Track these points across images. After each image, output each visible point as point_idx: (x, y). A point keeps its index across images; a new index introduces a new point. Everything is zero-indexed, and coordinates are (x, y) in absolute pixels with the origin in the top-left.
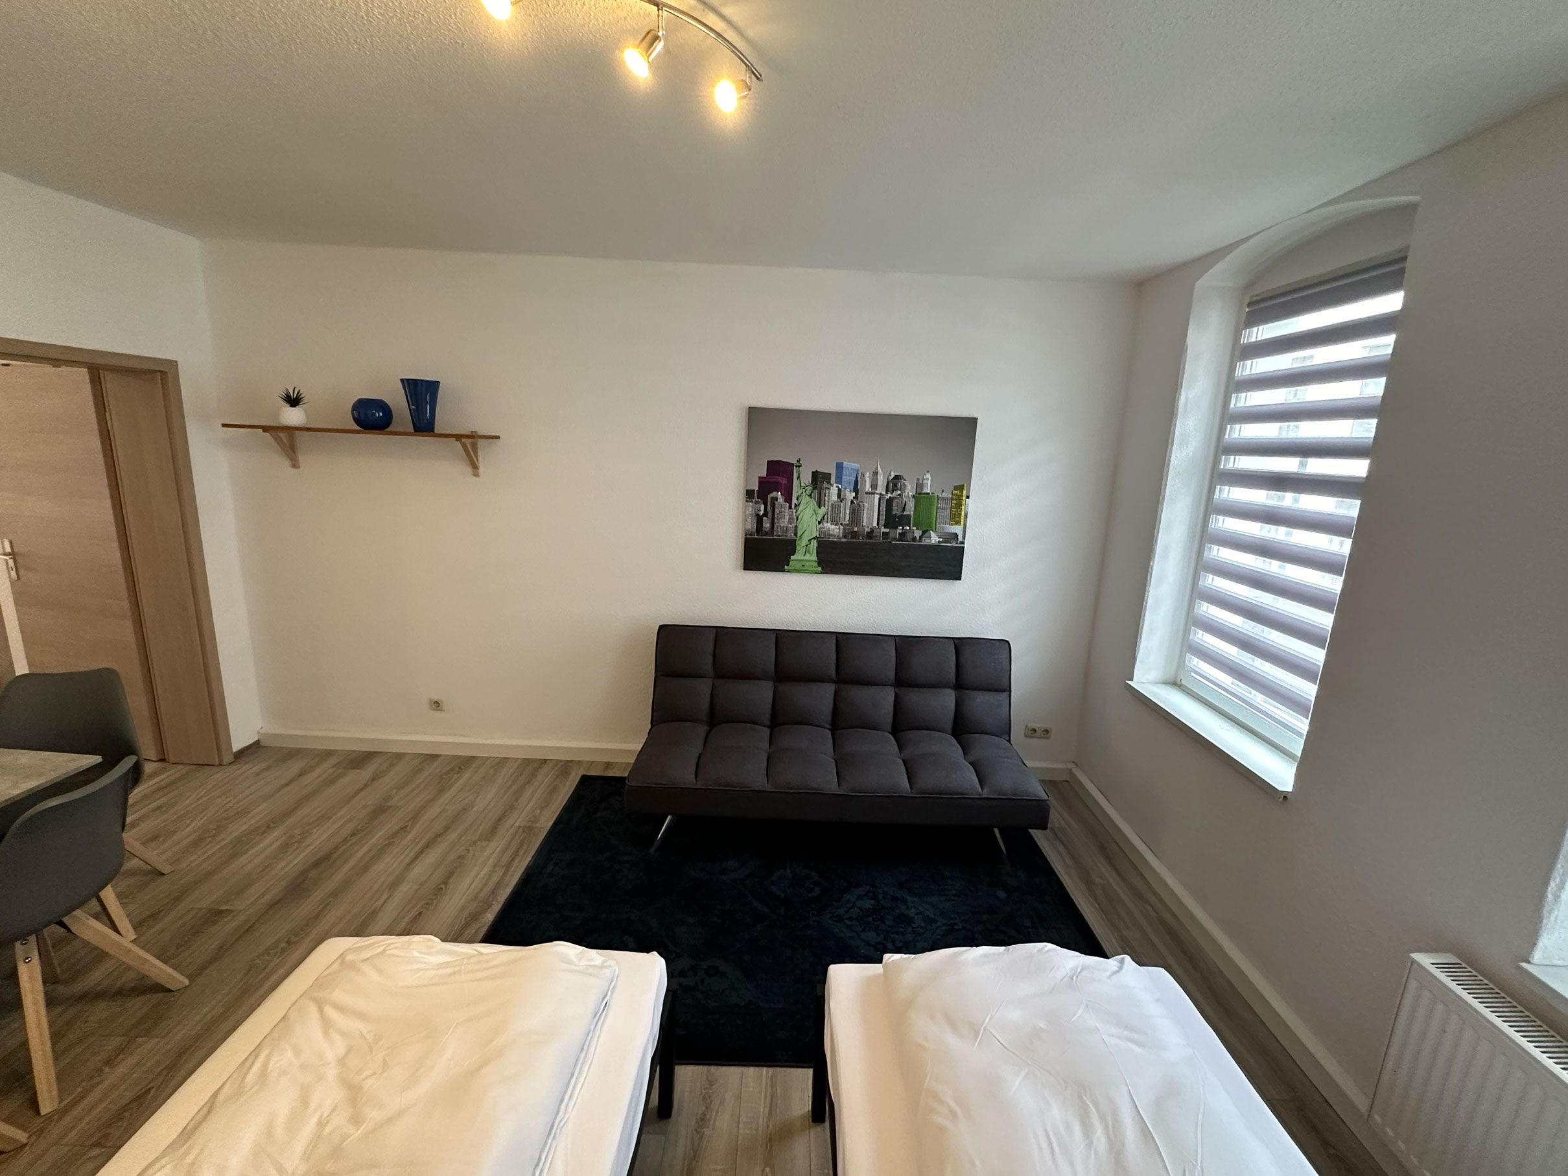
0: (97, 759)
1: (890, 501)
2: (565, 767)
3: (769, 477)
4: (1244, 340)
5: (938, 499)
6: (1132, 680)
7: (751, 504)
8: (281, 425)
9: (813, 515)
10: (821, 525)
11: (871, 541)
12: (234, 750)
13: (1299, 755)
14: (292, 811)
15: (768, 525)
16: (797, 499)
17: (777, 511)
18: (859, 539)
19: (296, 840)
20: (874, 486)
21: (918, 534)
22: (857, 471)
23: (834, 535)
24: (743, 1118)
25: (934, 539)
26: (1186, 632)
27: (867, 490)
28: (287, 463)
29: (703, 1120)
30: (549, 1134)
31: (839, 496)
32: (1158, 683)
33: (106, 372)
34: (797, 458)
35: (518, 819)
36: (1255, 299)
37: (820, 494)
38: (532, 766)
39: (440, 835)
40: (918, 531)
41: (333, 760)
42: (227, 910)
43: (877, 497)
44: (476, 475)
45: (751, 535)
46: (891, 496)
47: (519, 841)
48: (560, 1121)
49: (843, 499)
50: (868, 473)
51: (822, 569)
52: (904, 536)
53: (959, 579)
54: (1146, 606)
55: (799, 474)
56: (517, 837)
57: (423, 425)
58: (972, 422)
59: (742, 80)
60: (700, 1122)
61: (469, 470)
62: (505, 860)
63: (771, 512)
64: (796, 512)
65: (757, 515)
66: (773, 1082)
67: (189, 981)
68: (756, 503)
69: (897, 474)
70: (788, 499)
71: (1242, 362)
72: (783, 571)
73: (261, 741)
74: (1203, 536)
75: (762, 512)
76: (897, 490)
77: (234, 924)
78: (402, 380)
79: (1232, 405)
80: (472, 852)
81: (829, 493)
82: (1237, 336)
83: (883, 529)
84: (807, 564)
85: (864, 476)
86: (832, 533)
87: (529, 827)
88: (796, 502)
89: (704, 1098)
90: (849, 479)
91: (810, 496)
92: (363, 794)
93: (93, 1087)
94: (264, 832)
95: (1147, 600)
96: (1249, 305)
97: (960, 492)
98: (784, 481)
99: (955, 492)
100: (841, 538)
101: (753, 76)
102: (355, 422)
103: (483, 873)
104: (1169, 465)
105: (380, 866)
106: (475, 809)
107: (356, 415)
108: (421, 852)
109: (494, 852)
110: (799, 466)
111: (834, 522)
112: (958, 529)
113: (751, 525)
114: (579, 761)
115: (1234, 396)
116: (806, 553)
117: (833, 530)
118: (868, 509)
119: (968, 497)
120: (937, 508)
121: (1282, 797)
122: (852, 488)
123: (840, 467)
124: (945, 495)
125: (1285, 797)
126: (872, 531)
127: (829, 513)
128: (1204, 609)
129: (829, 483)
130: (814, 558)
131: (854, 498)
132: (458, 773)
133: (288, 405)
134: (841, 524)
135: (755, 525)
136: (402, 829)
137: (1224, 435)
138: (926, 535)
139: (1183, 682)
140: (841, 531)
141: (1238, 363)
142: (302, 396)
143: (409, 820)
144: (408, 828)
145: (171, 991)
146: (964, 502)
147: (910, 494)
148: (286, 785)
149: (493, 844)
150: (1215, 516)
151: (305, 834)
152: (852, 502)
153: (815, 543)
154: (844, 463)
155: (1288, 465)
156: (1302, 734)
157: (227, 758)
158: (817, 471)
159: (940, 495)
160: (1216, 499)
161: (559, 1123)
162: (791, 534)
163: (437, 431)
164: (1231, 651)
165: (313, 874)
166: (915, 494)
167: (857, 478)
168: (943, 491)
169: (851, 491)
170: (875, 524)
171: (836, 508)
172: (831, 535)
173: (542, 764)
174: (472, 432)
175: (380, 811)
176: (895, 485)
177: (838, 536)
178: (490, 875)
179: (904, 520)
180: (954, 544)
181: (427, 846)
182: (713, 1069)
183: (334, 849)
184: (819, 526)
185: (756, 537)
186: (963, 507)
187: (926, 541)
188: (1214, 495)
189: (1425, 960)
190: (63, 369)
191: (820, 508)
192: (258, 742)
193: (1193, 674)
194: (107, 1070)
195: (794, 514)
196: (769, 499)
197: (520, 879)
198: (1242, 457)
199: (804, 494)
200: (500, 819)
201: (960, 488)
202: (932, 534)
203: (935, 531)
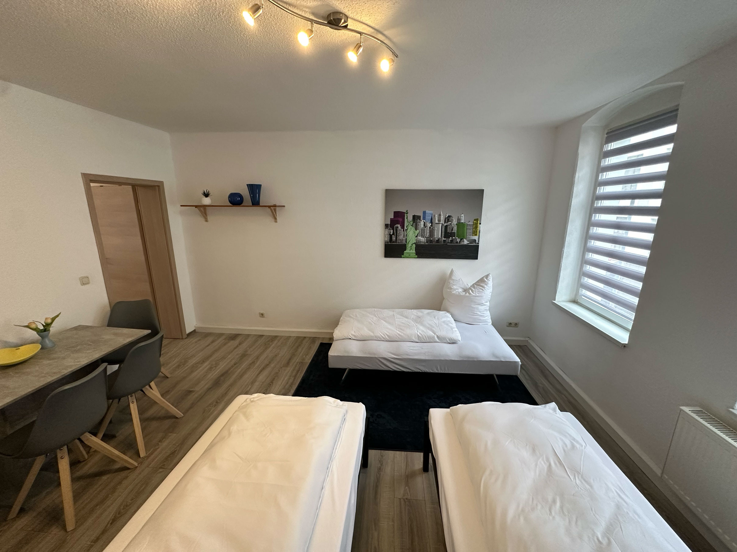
0: (149, 331)
1: (446, 227)
2: (313, 340)
3: (395, 218)
4: (605, 149)
5: (467, 225)
6: (555, 300)
7: (387, 230)
8: (202, 205)
9: (413, 234)
10: (417, 238)
11: (438, 244)
12: (187, 333)
13: (631, 329)
14: (211, 356)
15: (394, 238)
16: (407, 227)
17: (398, 232)
18: (433, 243)
19: (214, 366)
20: (439, 220)
21: (458, 240)
22: (432, 214)
23: (422, 242)
24: (396, 469)
25: (466, 242)
26: (579, 278)
27: (436, 222)
28: (203, 219)
29: (380, 469)
30: (331, 459)
31: (424, 225)
32: (566, 301)
33: (138, 187)
34: (406, 210)
35: (297, 360)
36: (610, 131)
37: (416, 225)
38: (300, 340)
39: (268, 365)
40: (459, 239)
41: (224, 337)
42: (192, 391)
43: (441, 225)
44: (276, 222)
45: (387, 243)
46: (447, 224)
47: (298, 367)
48: (334, 456)
49: (426, 227)
50: (436, 215)
51: (418, 256)
52: (453, 241)
53: (477, 259)
54: (561, 268)
55: (407, 216)
56: (297, 366)
57: (256, 202)
58: (482, 191)
59: (391, 59)
60: (379, 470)
61: (273, 220)
62: (294, 374)
63: (396, 233)
64: (406, 233)
65: (390, 234)
66: (407, 457)
67: (183, 415)
68: (389, 229)
69: (449, 215)
70: (403, 227)
71: (604, 159)
72: (401, 257)
73: (196, 330)
74: (587, 237)
75: (392, 233)
76: (449, 222)
77: (196, 395)
78: (247, 185)
79: (600, 178)
80: (280, 371)
81: (420, 224)
82: (602, 147)
83: (443, 239)
84: (411, 254)
85: (435, 216)
86: (421, 241)
87: (301, 362)
88: (406, 228)
89: (380, 462)
90: (428, 218)
91: (412, 225)
92: (236, 350)
93: (156, 450)
94: (202, 363)
95: (561, 265)
96: (607, 134)
97: (477, 222)
98: (401, 220)
99: (474, 222)
100: (425, 243)
101: (395, 56)
102: (230, 203)
103: (286, 379)
104: (571, 206)
105: (246, 376)
106: (280, 355)
107: (230, 200)
108: (261, 371)
109: (289, 372)
110: (407, 213)
111: (423, 236)
112: (476, 238)
113: (387, 239)
114: (319, 337)
115: (600, 175)
116: (411, 250)
117: (422, 240)
118: (437, 230)
119: (480, 224)
120: (467, 228)
121: (623, 346)
122: (430, 221)
123: (424, 213)
124: (470, 223)
125: (624, 346)
126: (439, 240)
127: (420, 233)
128: (588, 268)
129: (420, 220)
130: (414, 252)
131: (431, 226)
132: (272, 342)
133: (205, 197)
134: (425, 237)
135: (389, 238)
136: (252, 363)
137: (596, 192)
138: (462, 240)
139: (578, 301)
140: (425, 240)
141: (602, 160)
142: (209, 193)
143: (255, 359)
144: (255, 362)
145: (177, 418)
146: (478, 226)
147: (455, 223)
148: (208, 346)
149: (288, 368)
150: (592, 227)
151: (217, 364)
152: (430, 228)
153: (414, 246)
154: (427, 211)
155: (626, 203)
156: (632, 319)
157: (185, 336)
158: (415, 215)
159: (468, 223)
160: (593, 220)
161: (333, 457)
162: (404, 242)
163: (261, 205)
164: (600, 286)
165: (222, 378)
166: (457, 223)
167: (432, 217)
168: (469, 222)
169: (429, 223)
170: (440, 237)
171: (423, 230)
172: (421, 242)
173: (304, 338)
174: (274, 204)
175: (244, 356)
176: (448, 220)
177: (424, 242)
178: (289, 379)
179: (453, 234)
180: (474, 244)
181: (263, 369)
182: (382, 451)
183: (229, 369)
184: (416, 238)
185: (390, 243)
186: (478, 228)
187: (462, 243)
188: (592, 218)
189: (686, 409)
190: (123, 186)
191: (416, 230)
192: (195, 330)
193: (583, 297)
194: (160, 444)
195: (405, 233)
196: (395, 228)
197: (301, 381)
198: (604, 201)
199: (409, 225)
200: (290, 359)
201: (477, 220)
202: (465, 240)
203: (466, 239)
